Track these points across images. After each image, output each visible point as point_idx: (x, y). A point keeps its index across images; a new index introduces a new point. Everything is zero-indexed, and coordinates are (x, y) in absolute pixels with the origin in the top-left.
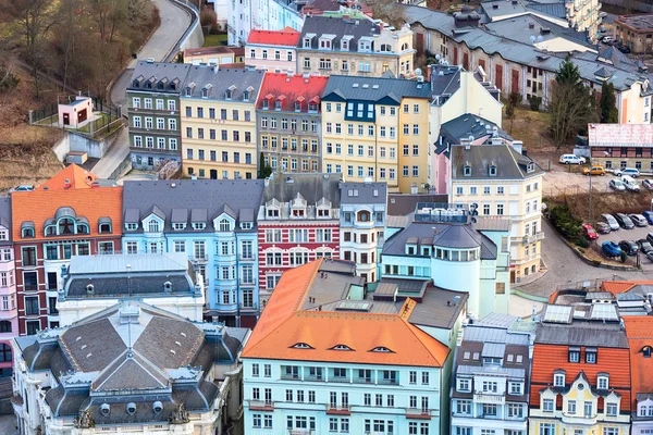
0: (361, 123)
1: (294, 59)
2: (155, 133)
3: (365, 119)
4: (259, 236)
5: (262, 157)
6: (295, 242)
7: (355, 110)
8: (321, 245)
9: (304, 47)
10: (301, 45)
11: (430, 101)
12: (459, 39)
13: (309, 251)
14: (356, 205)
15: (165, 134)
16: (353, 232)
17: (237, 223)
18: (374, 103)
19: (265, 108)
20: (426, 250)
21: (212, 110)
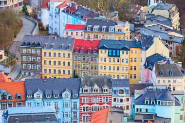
0: (114, 58)
1: (83, 35)
2: (32, 63)
3: (116, 56)
4: (80, 100)
5: (74, 72)
6: (94, 102)
7: (112, 53)
8: (104, 103)
9: (87, 30)
10: (86, 30)
11: (142, 49)
12: (138, 32)
13: (100, 106)
14: (118, 88)
15: (36, 63)
16: (117, 98)
17: (72, 95)
18: (120, 50)
19: (76, 52)
20: (153, 102)
21: (55, 54)
